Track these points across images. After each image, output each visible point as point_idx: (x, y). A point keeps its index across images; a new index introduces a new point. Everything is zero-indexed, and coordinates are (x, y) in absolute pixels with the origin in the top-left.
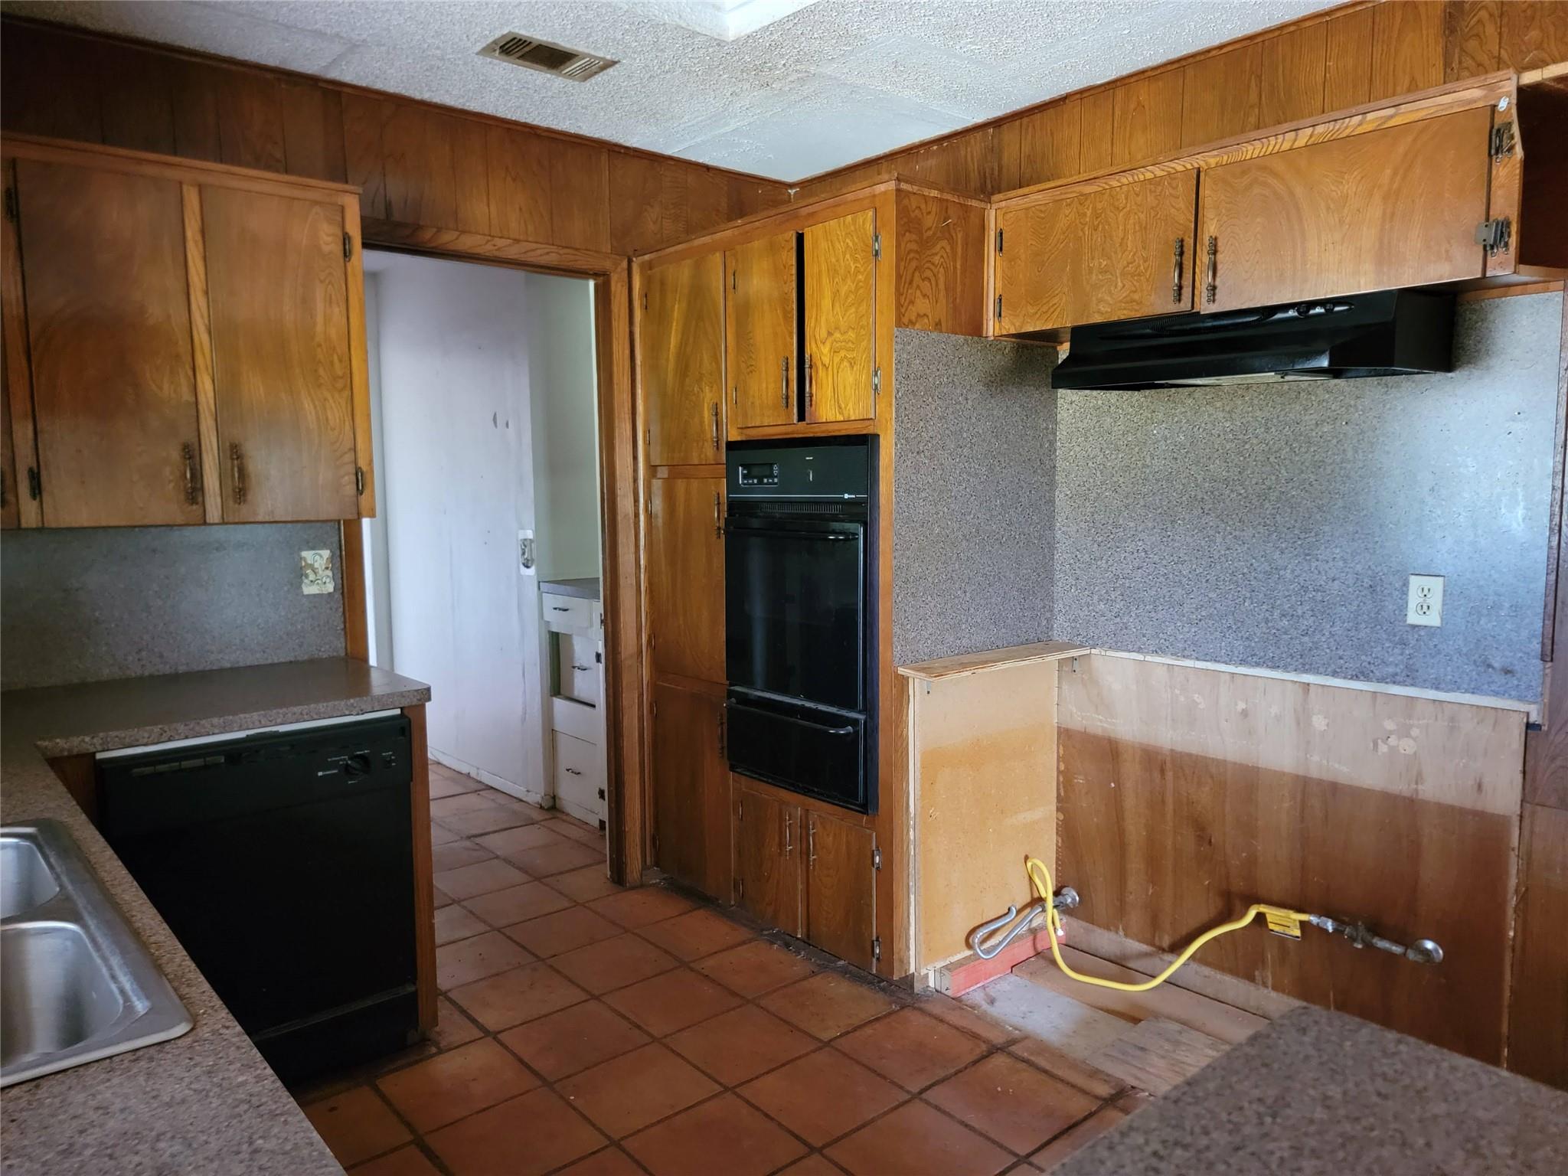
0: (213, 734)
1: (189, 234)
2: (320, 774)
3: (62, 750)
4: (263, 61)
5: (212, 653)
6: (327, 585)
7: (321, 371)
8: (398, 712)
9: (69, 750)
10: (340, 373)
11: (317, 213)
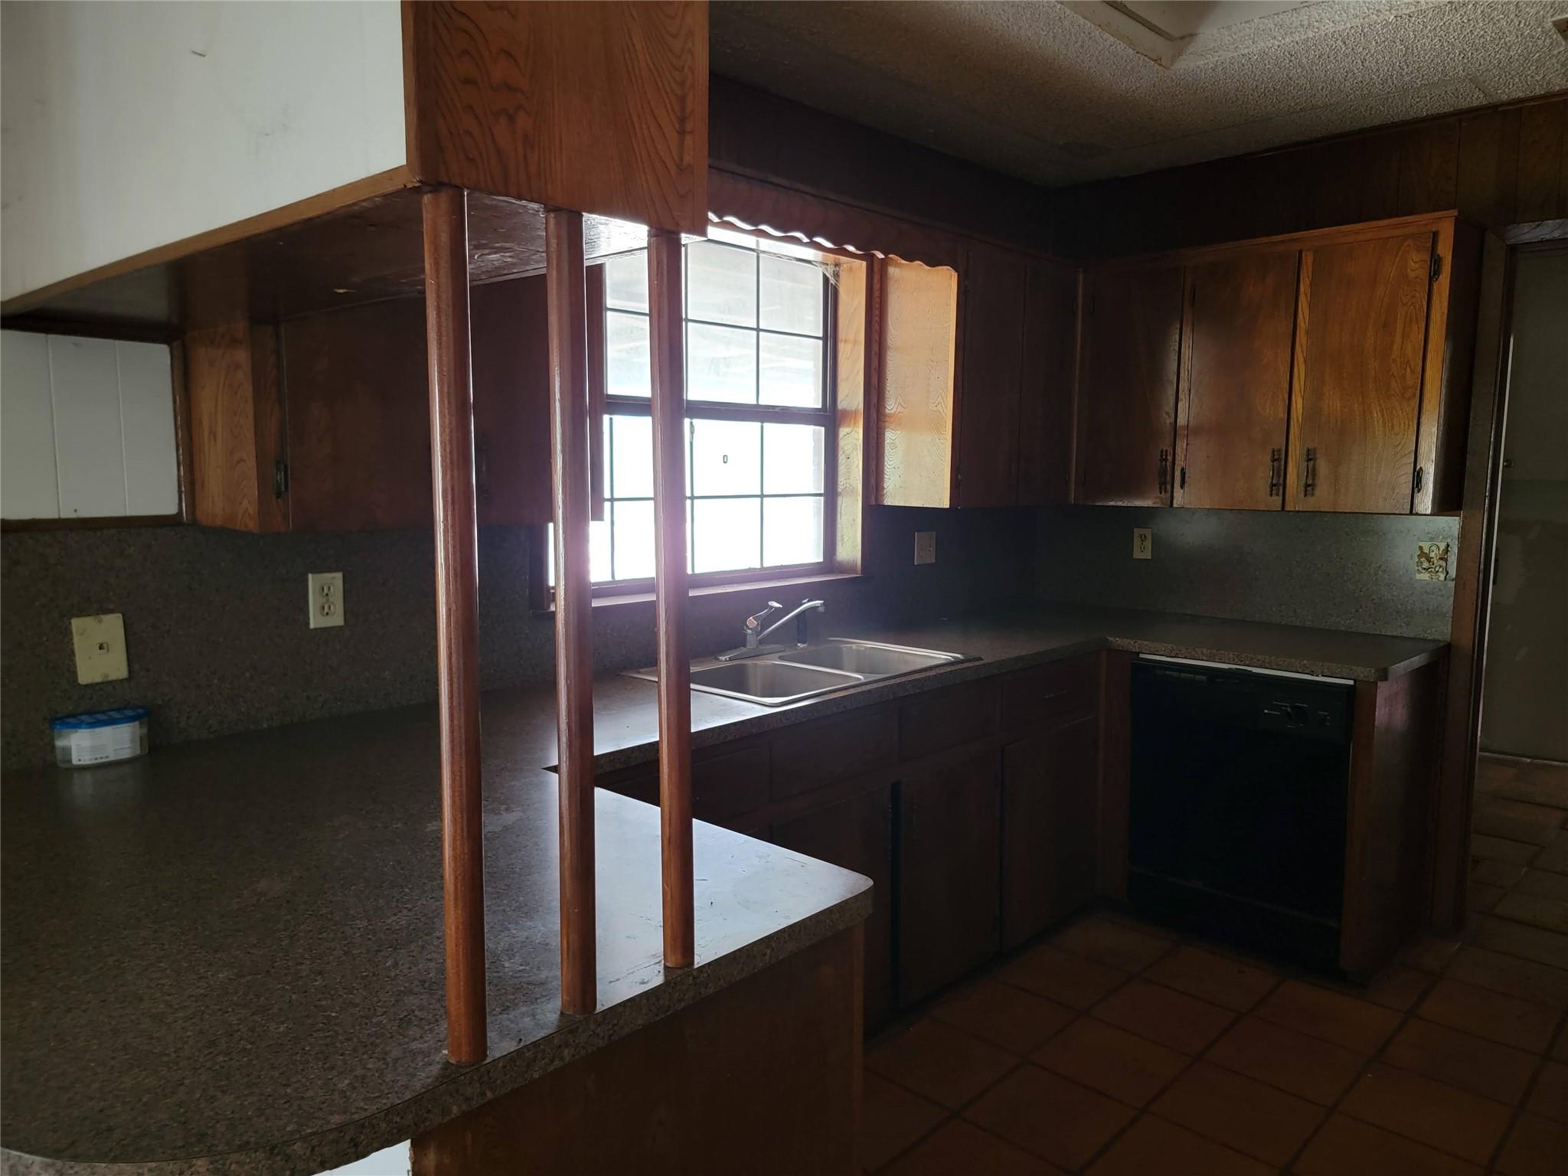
0: (1202, 660)
1: (1302, 289)
2: (1266, 711)
3: (1119, 646)
4: (1442, 110)
5: (1332, 616)
6: (1440, 574)
7: (1393, 383)
8: (1351, 682)
9: (1123, 647)
10: (1410, 383)
11: (1408, 245)
